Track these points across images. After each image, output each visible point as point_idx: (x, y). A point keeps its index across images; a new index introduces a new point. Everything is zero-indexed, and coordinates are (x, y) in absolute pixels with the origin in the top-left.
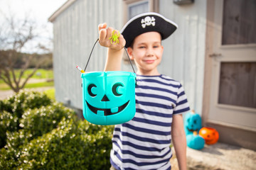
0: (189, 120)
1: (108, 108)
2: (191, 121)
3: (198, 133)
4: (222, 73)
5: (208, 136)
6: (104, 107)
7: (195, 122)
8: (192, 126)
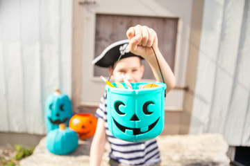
0: (51, 106)
1: (137, 127)
2: (54, 107)
3: (68, 126)
4: (97, 33)
5: (83, 127)
6: (132, 127)
7: (61, 108)
8: (58, 115)
